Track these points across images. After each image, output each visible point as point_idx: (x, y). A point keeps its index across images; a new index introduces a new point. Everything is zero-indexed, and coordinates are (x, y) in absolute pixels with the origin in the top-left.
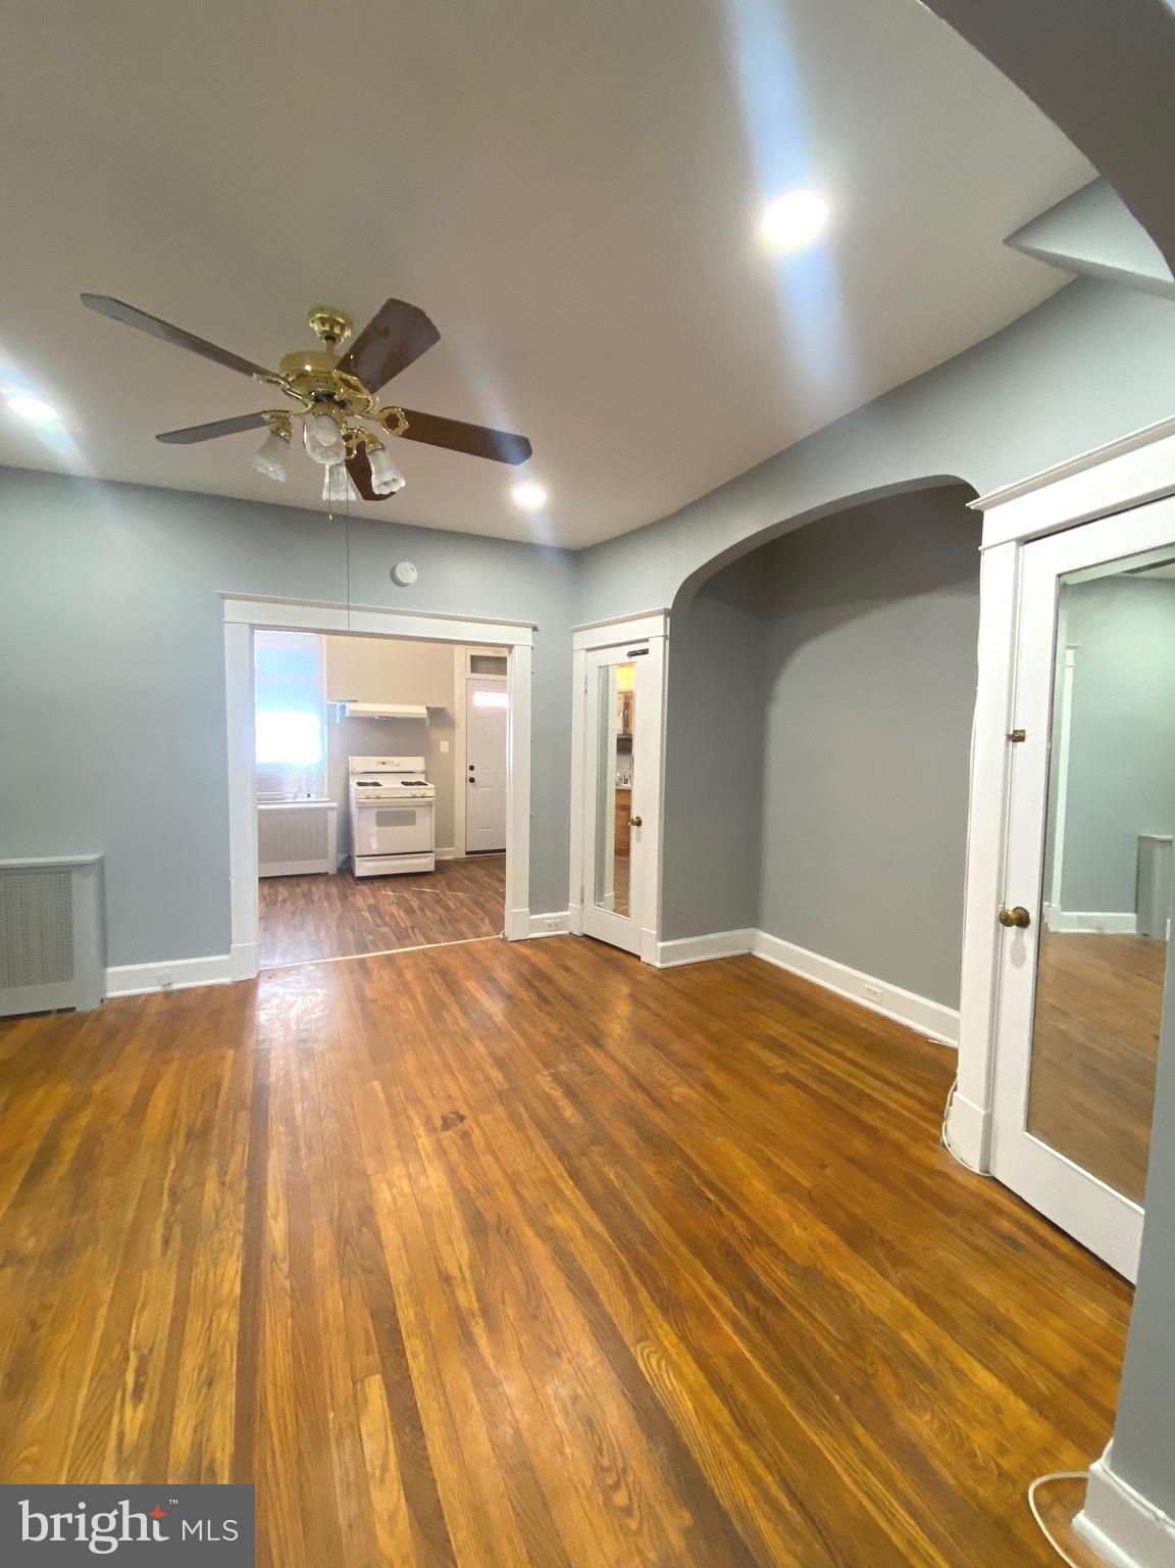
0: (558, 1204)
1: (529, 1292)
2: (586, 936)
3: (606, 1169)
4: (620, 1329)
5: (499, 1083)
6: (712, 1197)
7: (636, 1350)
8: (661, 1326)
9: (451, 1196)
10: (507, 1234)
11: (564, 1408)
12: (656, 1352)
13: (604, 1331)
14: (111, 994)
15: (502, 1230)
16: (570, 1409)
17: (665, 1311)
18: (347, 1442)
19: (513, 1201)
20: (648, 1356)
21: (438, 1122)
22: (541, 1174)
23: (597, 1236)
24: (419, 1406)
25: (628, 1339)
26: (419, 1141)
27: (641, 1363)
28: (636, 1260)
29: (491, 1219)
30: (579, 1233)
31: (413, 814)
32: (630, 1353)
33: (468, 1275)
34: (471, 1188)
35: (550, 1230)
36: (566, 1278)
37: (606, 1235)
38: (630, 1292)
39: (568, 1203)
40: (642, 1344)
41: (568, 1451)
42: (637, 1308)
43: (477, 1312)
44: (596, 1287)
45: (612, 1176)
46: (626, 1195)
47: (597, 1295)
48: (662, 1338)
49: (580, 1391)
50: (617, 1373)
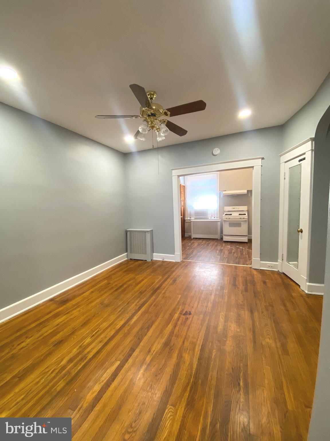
0: (190, 352)
1: (161, 369)
2: (284, 273)
3: (214, 351)
4: (171, 397)
5: (208, 309)
6: (241, 384)
7: (169, 407)
8: (182, 407)
9: (169, 332)
10: (171, 351)
11: (139, 403)
12: (173, 413)
13: (167, 394)
14: (154, 259)
15: (171, 348)
16: (140, 405)
17: (188, 404)
18: (104, 370)
19: (181, 343)
20: (170, 412)
21: (184, 312)
22: (195, 340)
23: (192, 368)
24: (119, 374)
25: (170, 402)
26: (176, 315)
27: (166, 411)
28: (195, 383)
29: (172, 344)
30: (188, 363)
31: (240, 224)
32: (167, 406)
33: (154, 354)
34: (175, 333)
35: (181, 357)
36: (172, 373)
37: (194, 370)
38: (184, 390)
39: (193, 354)
40: (171, 407)
41: (130, 413)
42: (181, 396)
43: (147, 364)
44: (177, 381)
45: (214, 354)
46: (212, 363)
47: (175, 383)
48: (178, 411)
49: (146, 404)
50: (158, 408)
